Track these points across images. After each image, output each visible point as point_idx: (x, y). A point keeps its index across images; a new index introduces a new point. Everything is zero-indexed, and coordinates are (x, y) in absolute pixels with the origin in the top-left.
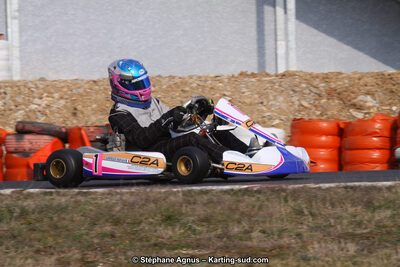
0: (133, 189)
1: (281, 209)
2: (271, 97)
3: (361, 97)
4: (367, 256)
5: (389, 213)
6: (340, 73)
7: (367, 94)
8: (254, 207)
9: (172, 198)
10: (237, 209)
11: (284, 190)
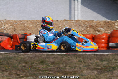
0: (32, 53)
1: (75, 60)
2: (73, 27)
3: (99, 28)
4: (100, 75)
5: (107, 62)
6: (93, 21)
7: (101, 27)
8: (67, 59)
9: (43, 56)
10: (62, 60)
11: (76, 55)
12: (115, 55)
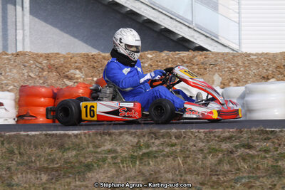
2: (8, 70)
3: (72, 71)
4: (54, 183)
5: (74, 153)
6: (58, 54)
7: (76, 68)
11: (2, 136)
12: (96, 134)
